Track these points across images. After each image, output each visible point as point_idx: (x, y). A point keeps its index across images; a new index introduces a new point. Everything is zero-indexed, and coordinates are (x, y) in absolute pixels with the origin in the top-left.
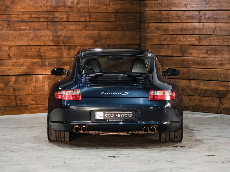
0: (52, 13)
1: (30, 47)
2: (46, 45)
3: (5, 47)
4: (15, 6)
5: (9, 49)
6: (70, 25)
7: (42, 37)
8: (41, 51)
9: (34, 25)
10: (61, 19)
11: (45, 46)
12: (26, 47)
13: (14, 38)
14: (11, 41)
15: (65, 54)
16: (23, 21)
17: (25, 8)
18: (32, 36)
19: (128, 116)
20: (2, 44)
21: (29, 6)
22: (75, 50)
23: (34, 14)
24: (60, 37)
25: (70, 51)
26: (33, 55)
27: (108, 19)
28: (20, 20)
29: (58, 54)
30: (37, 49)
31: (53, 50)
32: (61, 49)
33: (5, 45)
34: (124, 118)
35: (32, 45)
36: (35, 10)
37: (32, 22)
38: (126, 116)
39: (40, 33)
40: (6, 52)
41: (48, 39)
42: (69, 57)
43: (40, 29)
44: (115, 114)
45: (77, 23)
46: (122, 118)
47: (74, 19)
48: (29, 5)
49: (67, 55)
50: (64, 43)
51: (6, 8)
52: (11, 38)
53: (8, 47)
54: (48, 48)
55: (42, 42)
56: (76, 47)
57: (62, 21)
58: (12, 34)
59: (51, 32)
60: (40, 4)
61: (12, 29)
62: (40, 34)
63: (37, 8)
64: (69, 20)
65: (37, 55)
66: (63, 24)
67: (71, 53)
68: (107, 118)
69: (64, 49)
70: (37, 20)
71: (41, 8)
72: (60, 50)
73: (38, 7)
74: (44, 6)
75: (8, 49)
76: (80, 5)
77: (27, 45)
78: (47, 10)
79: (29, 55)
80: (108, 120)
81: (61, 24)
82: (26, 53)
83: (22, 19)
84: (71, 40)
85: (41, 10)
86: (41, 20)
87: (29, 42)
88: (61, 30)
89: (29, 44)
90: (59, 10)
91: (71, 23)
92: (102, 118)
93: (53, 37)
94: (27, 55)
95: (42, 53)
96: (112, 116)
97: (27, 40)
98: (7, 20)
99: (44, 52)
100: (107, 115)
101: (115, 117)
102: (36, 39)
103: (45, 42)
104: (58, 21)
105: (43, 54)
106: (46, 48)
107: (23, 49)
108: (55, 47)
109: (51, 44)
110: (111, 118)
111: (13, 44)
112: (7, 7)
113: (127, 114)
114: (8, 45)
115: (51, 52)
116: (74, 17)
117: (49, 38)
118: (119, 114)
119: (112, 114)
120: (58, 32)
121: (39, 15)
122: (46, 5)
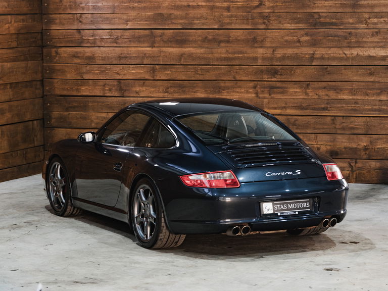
19: (304, 205)
34: (300, 208)
38: (301, 205)
44: (287, 203)
46: (297, 209)
68: (278, 210)
80: (279, 214)
92: (271, 212)
96: (284, 207)
100: (278, 207)
101: (288, 209)
110: (282, 210)
113: (303, 202)
118: (293, 203)
119: (283, 204)
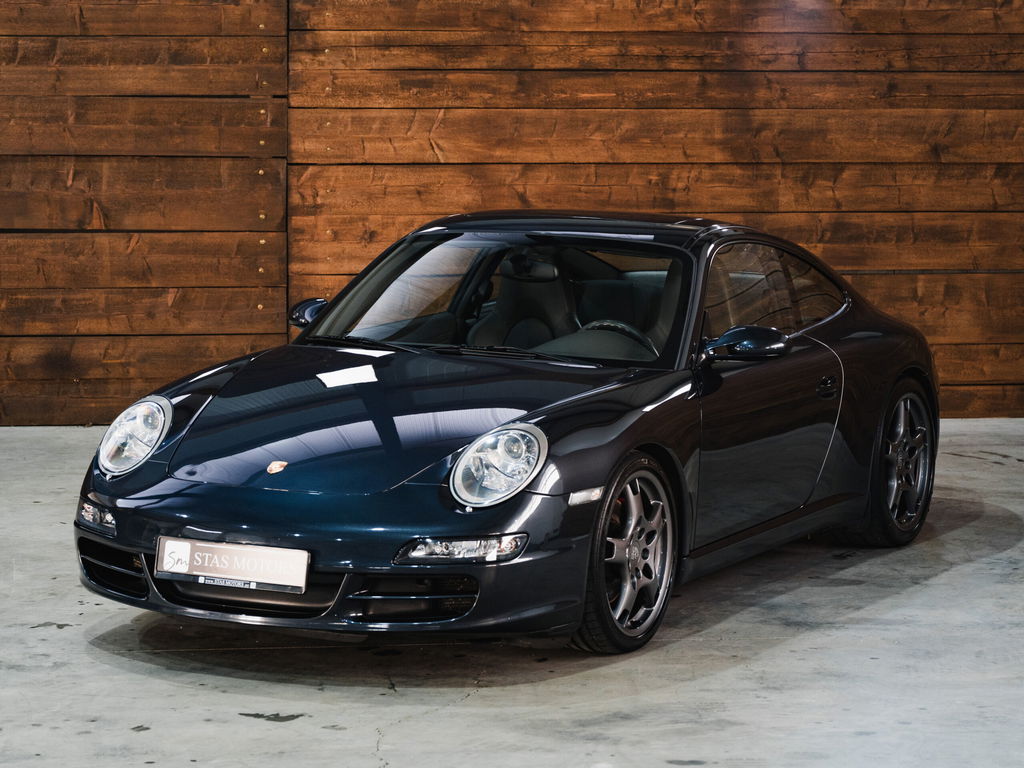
0: (726, 39)
1: (617, 171)
2: (691, 160)
3: (503, 167)
4: (550, 15)
5: (523, 174)
6: (813, 84)
7: (675, 133)
8: (673, 184)
9: (639, 86)
10: (768, 62)
11: (692, 164)
12: (601, 170)
13: (545, 133)
14: (532, 145)
15: (786, 199)
16: (586, 70)
17: (598, 19)
18: (626, 126)
20: (492, 157)
21: (618, 11)
22: (835, 182)
23: (639, 44)
24: (758, 131)
25: (810, 187)
26: (634, 199)
27: (1004, 63)
28: (574, 64)
29: (751, 195)
30: (654, 178)
31: (730, 182)
32: (768, 177)
33: (505, 160)
35: (629, 161)
36: (640, 29)
37: (631, 73)
39: (667, 116)
40: (510, 186)
41: (705, 139)
42: (806, 209)
43: (669, 100)
45: (848, 77)
47: (834, 61)
48: (616, 7)
49: (796, 201)
50: (778, 155)
51: (509, 21)
52: (532, 135)
53: (519, 167)
54: (707, 173)
55: (673, 148)
56: (842, 170)
57: (775, 68)
58: (537, 121)
59: (717, 111)
60: (665, 6)
61: (535, 102)
62: (666, 119)
63: (650, 19)
64: (810, 67)
65: (655, 198)
66: (778, 83)
67: (814, 193)
69: (783, 176)
70: (653, 65)
71: (670, 19)
72: (762, 182)
73: (657, 16)
74: (688, 13)
75: (517, 176)
76: (862, 7)
77: (603, 161)
78: (701, 26)
79: (614, 198)
81: (769, 81)
82: (601, 192)
83: (582, 61)
84: (813, 143)
85: (671, 26)
86: (674, 65)
87: (617, 152)
88: (768, 105)
89: (613, 156)
90: (757, 25)
91: (818, 76)
93: (726, 130)
94: (604, 197)
95: (674, 190)
97: (604, 141)
98: (516, 66)
99: (687, 189)
102: (646, 137)
103: (688, 152)
104: (755, 68)
105: (679, 197)
106: (694, 174)
107: (588, 176)
108: (738, 171)
109: (718, 157)
111: (542, 156)
112: (513, 18)
114: (518, 161)
115: (719, 188)
116: (831, 52)
117: (709, 136)
120: (751, 112)
121: (664, 48)
122: (698, 8)
